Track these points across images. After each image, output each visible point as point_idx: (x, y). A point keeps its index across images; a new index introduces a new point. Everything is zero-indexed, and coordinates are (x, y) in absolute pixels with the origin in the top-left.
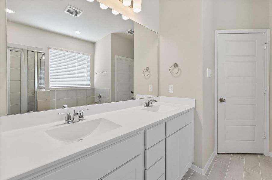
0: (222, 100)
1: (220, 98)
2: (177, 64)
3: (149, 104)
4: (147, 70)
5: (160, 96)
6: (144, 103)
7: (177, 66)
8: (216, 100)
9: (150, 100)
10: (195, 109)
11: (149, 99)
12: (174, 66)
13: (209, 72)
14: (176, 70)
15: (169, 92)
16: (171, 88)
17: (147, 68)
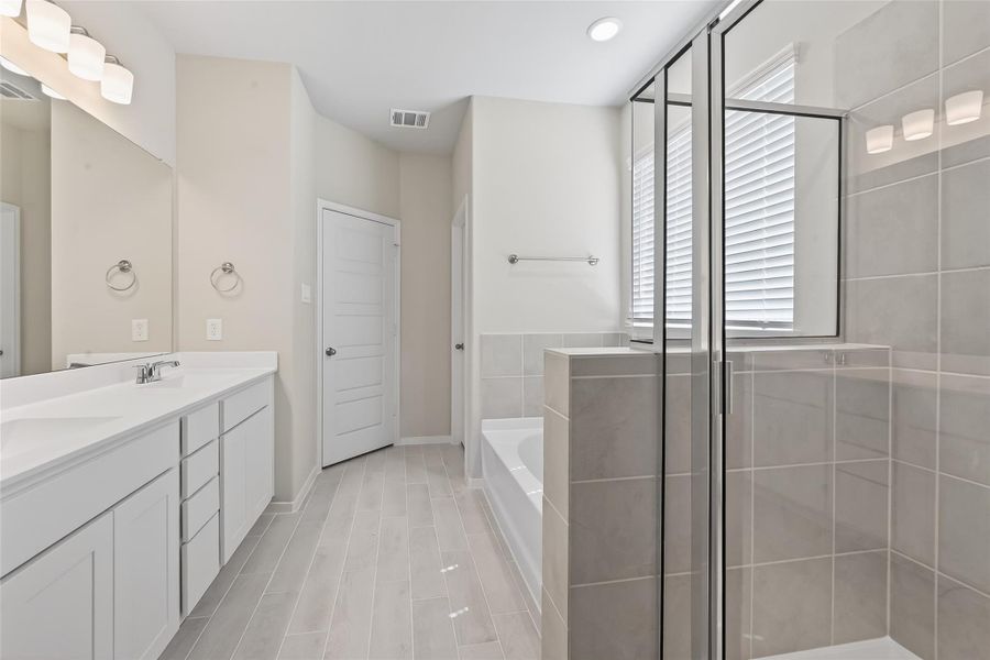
0: (330, 353)
1: (326, 348)
2: (231, 265)
3: (150, 373)
4: (123, 269)
5: (177, 351)
6: (136, 373)
7: (231, 271)
8: (320, 353)
9: (155, 365)
10: (276, 374)
11: (151, 361)
12: (224, 270)
13: (306, 292)
14: (229, 280)
15: (210, 337)
16: (214, 329)
17: (125, 262)
